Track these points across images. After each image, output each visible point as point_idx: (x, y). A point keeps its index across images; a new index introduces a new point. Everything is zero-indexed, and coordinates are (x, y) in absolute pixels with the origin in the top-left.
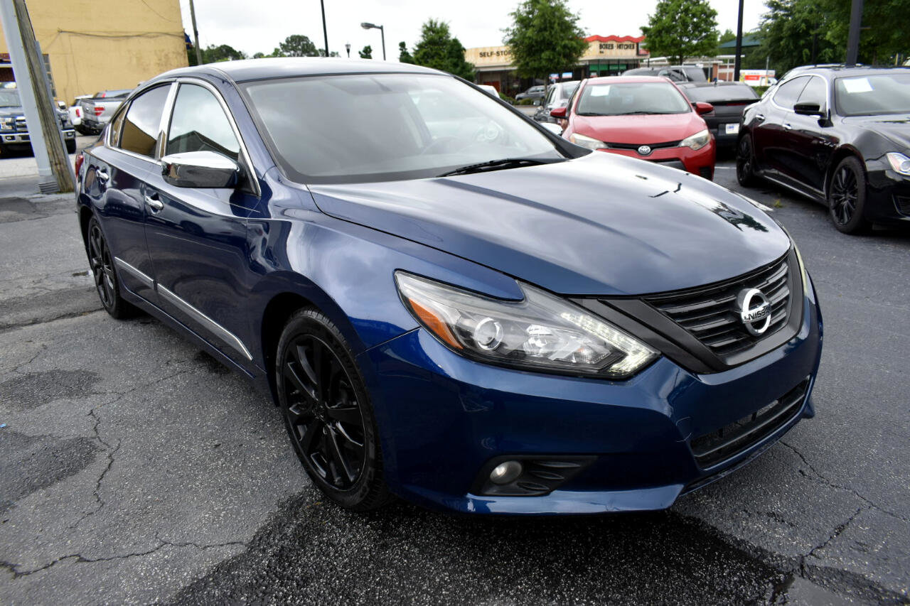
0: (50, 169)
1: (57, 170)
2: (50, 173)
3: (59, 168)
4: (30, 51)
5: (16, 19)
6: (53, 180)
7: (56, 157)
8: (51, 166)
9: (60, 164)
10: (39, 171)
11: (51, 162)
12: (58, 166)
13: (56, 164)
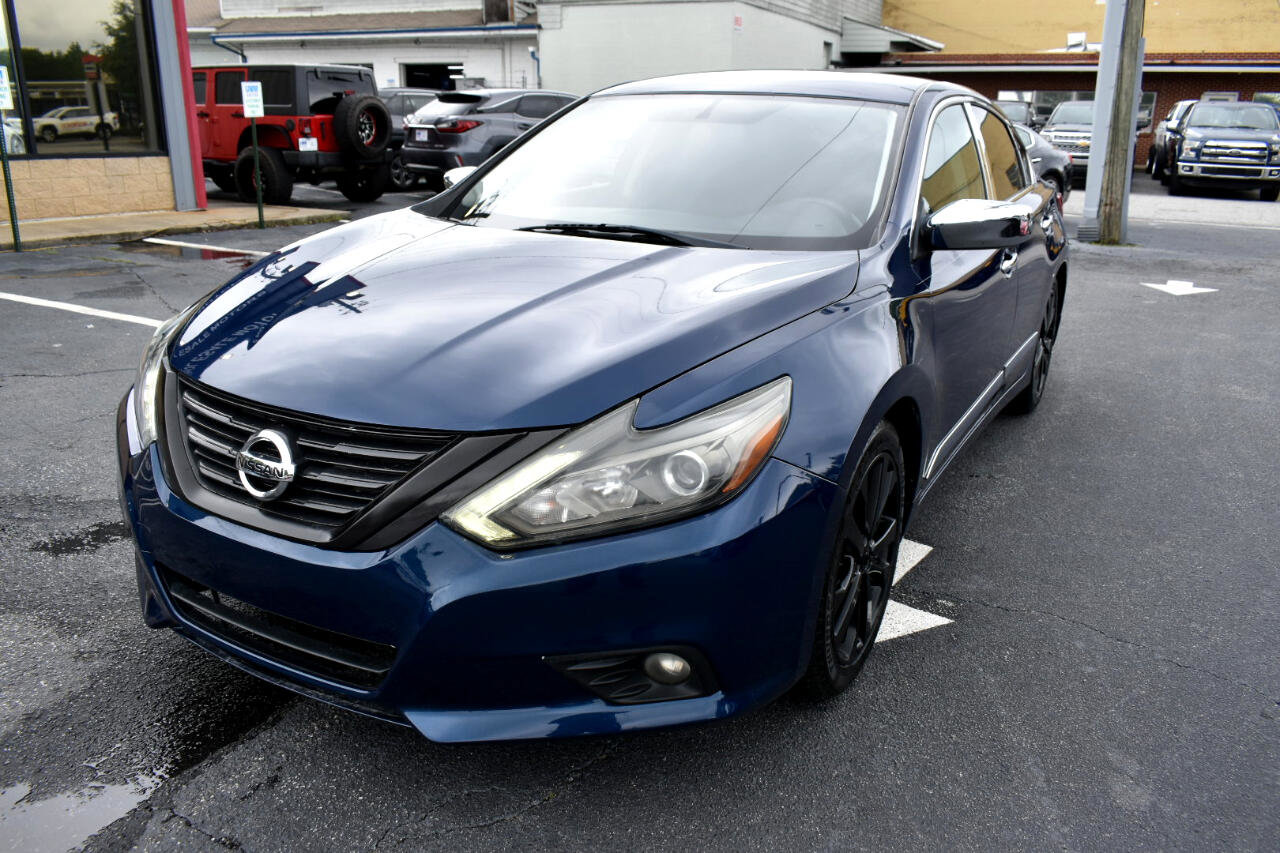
0: (1096, 209)
1: (1105, 212)
2: (1095, 215)
3: (1107, 210)
4: (1127, 51)
5: (1123, 9)
6: (1095, 225)
7: (1109, 195)
8: (1100, 206)
9: (1111, 205)
10: (1085, 211)
11: (1101, 201)
12: (1108, 208)
13: (1106, 205)
